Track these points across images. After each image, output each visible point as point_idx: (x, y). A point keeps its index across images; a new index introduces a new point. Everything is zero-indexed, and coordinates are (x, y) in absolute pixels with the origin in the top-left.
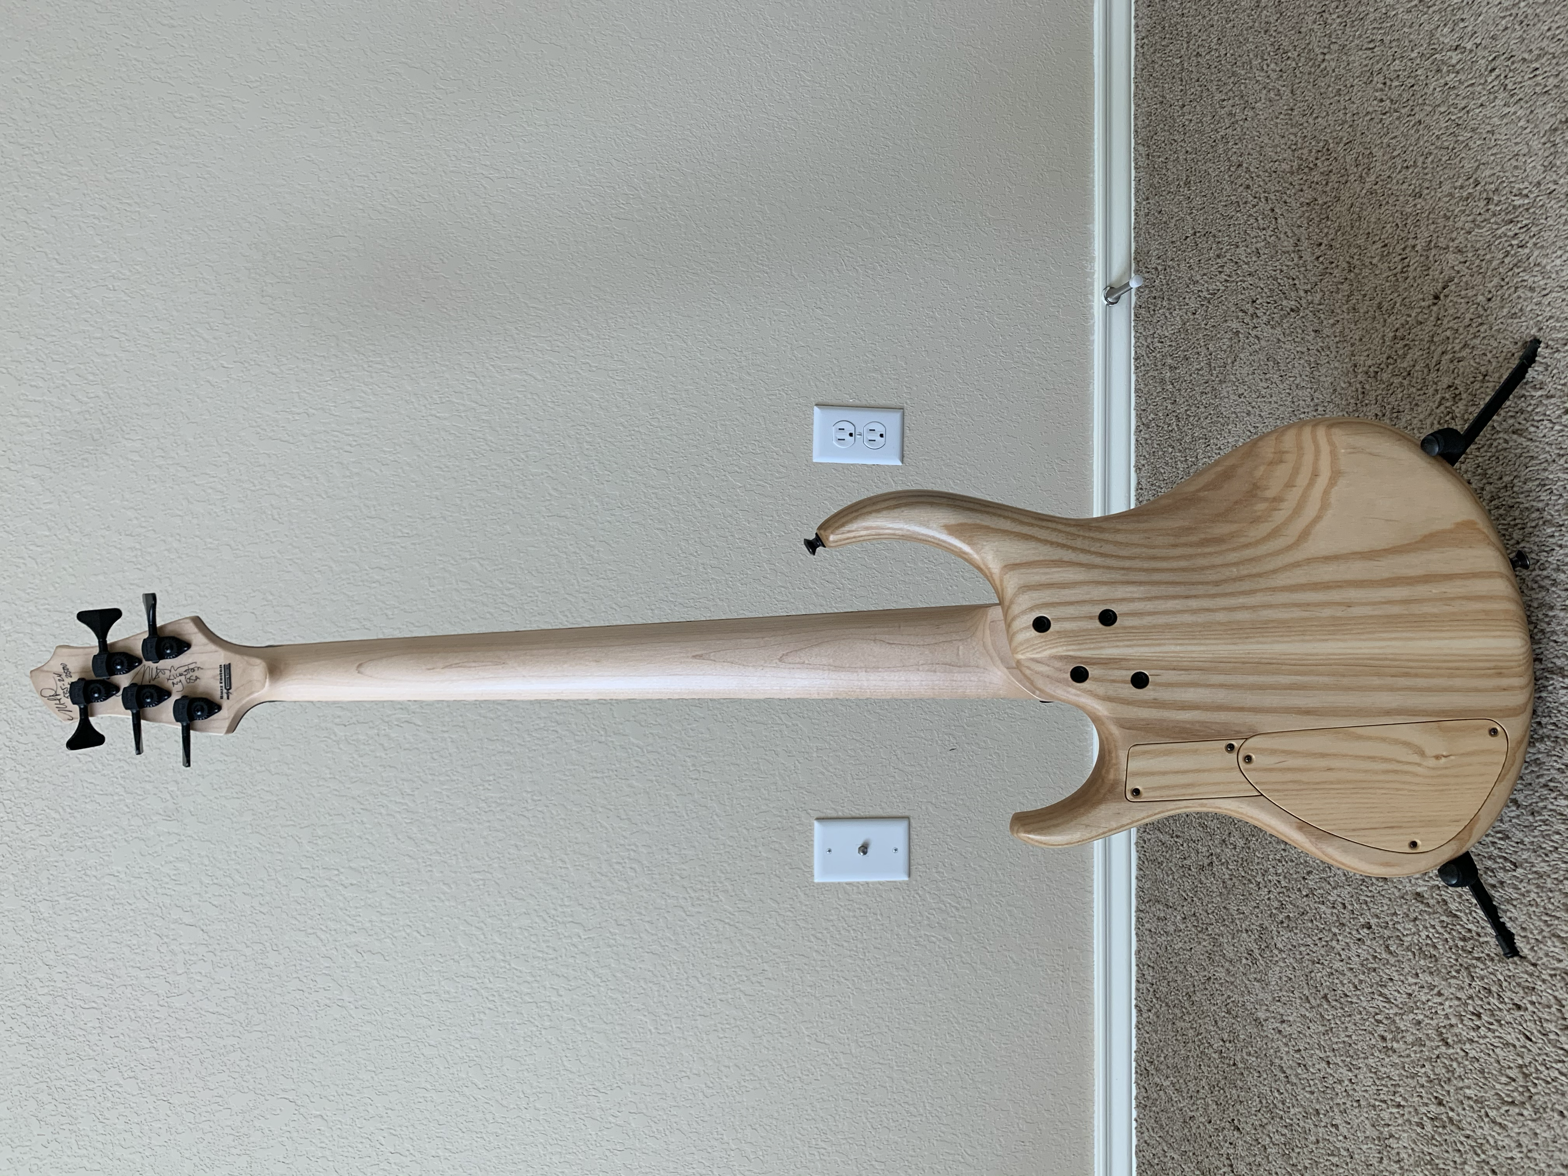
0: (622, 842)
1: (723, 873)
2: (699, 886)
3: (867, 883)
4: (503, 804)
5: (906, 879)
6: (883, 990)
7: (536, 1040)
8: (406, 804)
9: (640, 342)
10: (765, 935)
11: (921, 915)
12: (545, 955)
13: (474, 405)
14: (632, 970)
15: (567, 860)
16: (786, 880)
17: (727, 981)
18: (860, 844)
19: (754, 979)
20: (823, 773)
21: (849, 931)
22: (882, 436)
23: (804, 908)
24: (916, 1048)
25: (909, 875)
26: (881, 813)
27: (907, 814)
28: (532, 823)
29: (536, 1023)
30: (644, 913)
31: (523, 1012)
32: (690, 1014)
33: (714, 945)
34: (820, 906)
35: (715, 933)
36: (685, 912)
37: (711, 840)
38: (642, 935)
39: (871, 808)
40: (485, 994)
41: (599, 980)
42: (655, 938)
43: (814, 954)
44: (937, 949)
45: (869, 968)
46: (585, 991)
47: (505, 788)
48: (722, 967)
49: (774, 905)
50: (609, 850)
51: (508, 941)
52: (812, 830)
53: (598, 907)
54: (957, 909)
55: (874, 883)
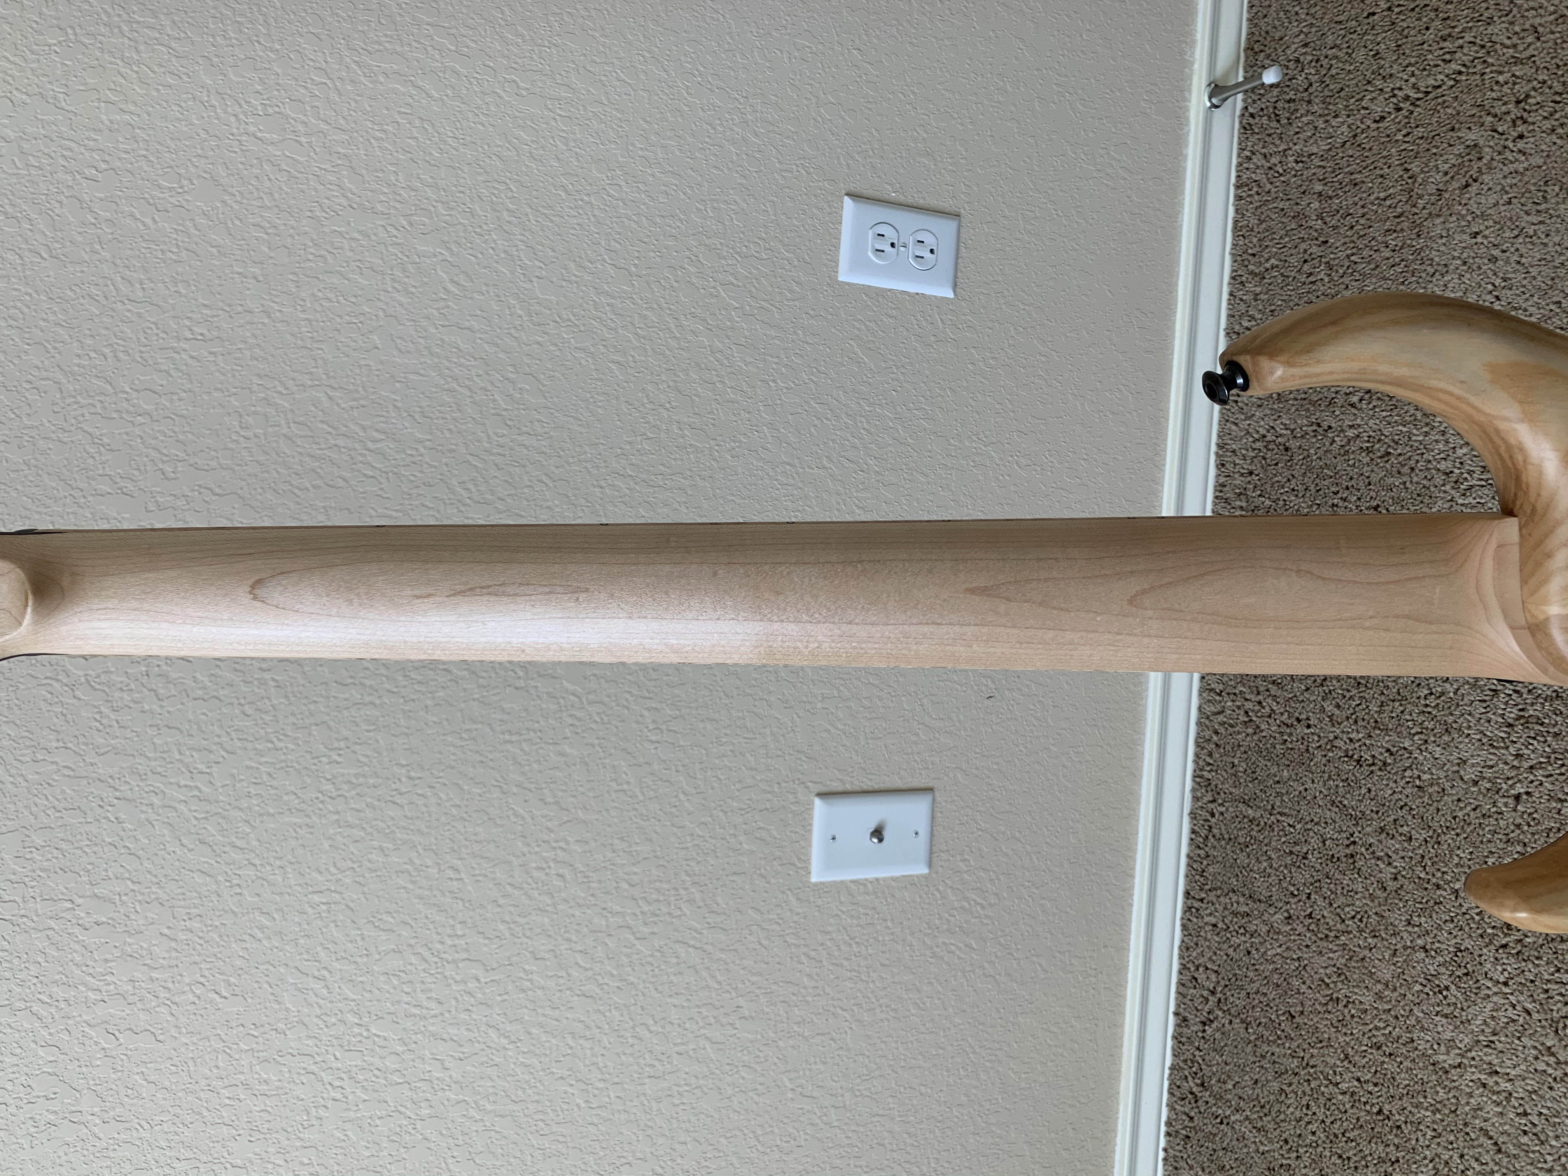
0: (546, 838)
1: (690, 876)
2: (655, 897)
3: (877, 880)
4: (360, 785)
5: (925, 871)
6: (888, 1020)
7: (407, 1138)
8: (197, 787)
9: (598, 60)
10: (742, 959)
11: (940, 918)
12: (424, 1011)
13: (323, 126)
14: (555, 1023)
15: (462, 868)
16: (773, 881)
17: (687, 1026)
18: (872, 827)
19: (724, 1020)
20: (827, 731)
21: (850, 945)
22: (932, 251)
23: (796, 918)
24: (923, 1089)
25: (930, 865)
26: (899, 784)
27: (930, 785)
28: (409, 814)
29: (408, 1113)
30: (574, 938)
31: (388, 1099)
32: (636, 1075)
33: (672, 977)
34: (817, 914)
35: (674, 960)
36: (633, 934)
37: (675, 830)
38: (570, 972)
39: (886, 778)
40: (327, 1078)
41: (506, 1041)
42: (590, 973)
43: (805, 979)
44: (956, 961)
45: (873, 992)
46: (485, 1059)
47: (365, 760)
48: (683, 1007)
49: (758, 917)
50: (525, 850)
51: (367, 995)
52: (812, 809)
53: (507, 935)
54: (983, 907)
55: (884, 879)
